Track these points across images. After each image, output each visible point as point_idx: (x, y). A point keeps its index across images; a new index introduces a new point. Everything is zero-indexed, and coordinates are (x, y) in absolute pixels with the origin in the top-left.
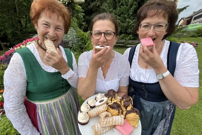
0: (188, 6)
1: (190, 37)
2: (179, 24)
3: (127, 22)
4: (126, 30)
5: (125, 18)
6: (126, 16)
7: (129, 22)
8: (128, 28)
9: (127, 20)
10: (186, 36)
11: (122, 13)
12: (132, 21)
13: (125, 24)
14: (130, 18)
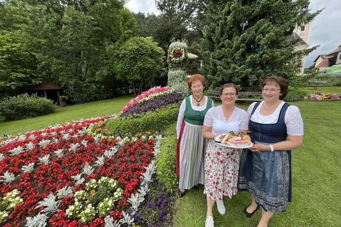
0: (318, 46)
1: (334, 86)
2: (315, 64)
3: (231, 69)
4: (231, 78)
5: (228, 63)
6: (229, 60)
7: (234, 68)
8: (234, 76)
9: (232, 65)
10: (326, 85)
11: (223, 57)
12: (240, 66)
13: (230, 71)
14: (236, 63)
